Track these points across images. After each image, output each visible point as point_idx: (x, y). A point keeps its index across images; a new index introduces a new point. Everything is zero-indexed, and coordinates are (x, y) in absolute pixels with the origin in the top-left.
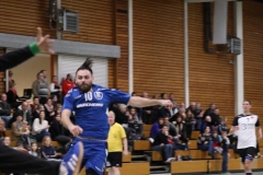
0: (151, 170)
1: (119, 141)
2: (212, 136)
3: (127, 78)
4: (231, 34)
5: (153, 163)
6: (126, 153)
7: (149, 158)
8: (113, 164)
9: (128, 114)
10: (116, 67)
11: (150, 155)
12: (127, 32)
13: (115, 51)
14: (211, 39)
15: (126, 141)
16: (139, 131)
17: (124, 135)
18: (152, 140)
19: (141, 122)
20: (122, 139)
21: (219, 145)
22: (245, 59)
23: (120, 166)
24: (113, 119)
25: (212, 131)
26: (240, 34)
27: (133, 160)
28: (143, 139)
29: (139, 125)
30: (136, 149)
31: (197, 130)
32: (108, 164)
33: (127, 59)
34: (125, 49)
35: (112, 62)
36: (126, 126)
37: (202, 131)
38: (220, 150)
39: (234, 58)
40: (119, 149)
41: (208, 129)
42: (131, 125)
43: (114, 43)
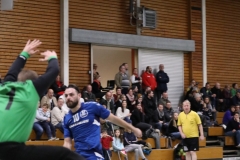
0: (224, 154)
3: (202, 69)
5: (225, 148)
6: (202, 138)
7: (222, 143)
8: (191, 149)
9: (202, 102)
10: (191, 60)
11: (223, 140)
12: (200, 27)
13: (190, 45)
16: (212, 118)
17: (200, 122)
18: (225, 127)
19: (214, 110)
20: (198, 126)
24: (189, 107)
27: (208, 145)
28: (216, 125)
29: (213, 113)
30: (210, 134)
32: (186, 148)
33: (202, 52)
34: (199, 43)
35: (188, 55)
36: (201, 113)
40: (196, 135)
42: (205, 113)
43: (190, 38)
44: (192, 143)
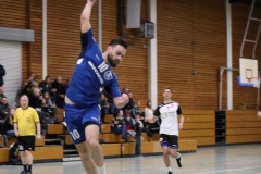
0: (65, 153)
1: (32, 125)
2: (125, 120)
3: (41, 62)
4: (145, 19)
5: (66, 147)
6: (39, 136)
7: (62, 142)
8: (26, 148)
9: (41, 98)
10: (30, 51)
11: (64, 139)
12: (41, 16)
13: (29, 35)
14: (125, 24)
15: (39, 126)
16: (52, 115)
17: (38, 119)
18: (65, 124)
19: (54, 106)
20: (36, 123)
21: (132, 128)
22: (158, 43)
23: (33, 150)
24: (27, 103)
25: (125, 115)
26: (153, 18)
27: (47, 143)
29: (53, 109)
31: (110, 113)
33: (41, 43)
34: (39, 33)
35: (26, 46)
36: (39, 109)
37: (116, 115)
38: (133, 133)
39: (147, 42)
40: (31, 133)
41: (121, 113)
42: (45, 109)
43: (28, 28)
44: (28, 142)
